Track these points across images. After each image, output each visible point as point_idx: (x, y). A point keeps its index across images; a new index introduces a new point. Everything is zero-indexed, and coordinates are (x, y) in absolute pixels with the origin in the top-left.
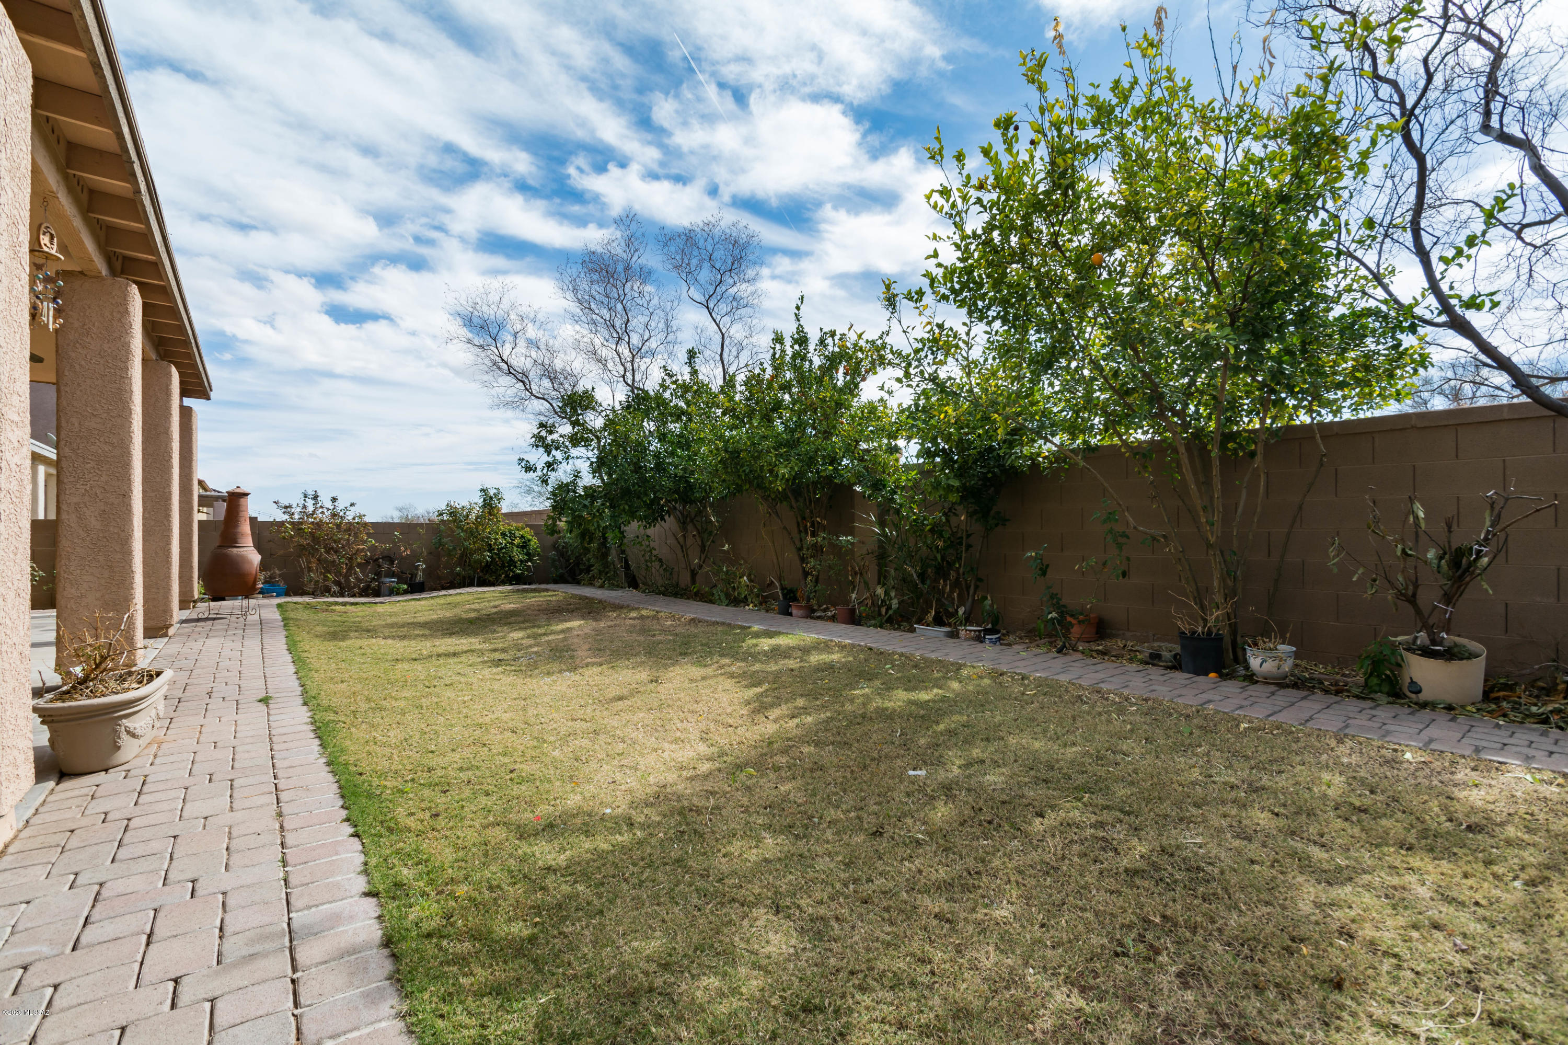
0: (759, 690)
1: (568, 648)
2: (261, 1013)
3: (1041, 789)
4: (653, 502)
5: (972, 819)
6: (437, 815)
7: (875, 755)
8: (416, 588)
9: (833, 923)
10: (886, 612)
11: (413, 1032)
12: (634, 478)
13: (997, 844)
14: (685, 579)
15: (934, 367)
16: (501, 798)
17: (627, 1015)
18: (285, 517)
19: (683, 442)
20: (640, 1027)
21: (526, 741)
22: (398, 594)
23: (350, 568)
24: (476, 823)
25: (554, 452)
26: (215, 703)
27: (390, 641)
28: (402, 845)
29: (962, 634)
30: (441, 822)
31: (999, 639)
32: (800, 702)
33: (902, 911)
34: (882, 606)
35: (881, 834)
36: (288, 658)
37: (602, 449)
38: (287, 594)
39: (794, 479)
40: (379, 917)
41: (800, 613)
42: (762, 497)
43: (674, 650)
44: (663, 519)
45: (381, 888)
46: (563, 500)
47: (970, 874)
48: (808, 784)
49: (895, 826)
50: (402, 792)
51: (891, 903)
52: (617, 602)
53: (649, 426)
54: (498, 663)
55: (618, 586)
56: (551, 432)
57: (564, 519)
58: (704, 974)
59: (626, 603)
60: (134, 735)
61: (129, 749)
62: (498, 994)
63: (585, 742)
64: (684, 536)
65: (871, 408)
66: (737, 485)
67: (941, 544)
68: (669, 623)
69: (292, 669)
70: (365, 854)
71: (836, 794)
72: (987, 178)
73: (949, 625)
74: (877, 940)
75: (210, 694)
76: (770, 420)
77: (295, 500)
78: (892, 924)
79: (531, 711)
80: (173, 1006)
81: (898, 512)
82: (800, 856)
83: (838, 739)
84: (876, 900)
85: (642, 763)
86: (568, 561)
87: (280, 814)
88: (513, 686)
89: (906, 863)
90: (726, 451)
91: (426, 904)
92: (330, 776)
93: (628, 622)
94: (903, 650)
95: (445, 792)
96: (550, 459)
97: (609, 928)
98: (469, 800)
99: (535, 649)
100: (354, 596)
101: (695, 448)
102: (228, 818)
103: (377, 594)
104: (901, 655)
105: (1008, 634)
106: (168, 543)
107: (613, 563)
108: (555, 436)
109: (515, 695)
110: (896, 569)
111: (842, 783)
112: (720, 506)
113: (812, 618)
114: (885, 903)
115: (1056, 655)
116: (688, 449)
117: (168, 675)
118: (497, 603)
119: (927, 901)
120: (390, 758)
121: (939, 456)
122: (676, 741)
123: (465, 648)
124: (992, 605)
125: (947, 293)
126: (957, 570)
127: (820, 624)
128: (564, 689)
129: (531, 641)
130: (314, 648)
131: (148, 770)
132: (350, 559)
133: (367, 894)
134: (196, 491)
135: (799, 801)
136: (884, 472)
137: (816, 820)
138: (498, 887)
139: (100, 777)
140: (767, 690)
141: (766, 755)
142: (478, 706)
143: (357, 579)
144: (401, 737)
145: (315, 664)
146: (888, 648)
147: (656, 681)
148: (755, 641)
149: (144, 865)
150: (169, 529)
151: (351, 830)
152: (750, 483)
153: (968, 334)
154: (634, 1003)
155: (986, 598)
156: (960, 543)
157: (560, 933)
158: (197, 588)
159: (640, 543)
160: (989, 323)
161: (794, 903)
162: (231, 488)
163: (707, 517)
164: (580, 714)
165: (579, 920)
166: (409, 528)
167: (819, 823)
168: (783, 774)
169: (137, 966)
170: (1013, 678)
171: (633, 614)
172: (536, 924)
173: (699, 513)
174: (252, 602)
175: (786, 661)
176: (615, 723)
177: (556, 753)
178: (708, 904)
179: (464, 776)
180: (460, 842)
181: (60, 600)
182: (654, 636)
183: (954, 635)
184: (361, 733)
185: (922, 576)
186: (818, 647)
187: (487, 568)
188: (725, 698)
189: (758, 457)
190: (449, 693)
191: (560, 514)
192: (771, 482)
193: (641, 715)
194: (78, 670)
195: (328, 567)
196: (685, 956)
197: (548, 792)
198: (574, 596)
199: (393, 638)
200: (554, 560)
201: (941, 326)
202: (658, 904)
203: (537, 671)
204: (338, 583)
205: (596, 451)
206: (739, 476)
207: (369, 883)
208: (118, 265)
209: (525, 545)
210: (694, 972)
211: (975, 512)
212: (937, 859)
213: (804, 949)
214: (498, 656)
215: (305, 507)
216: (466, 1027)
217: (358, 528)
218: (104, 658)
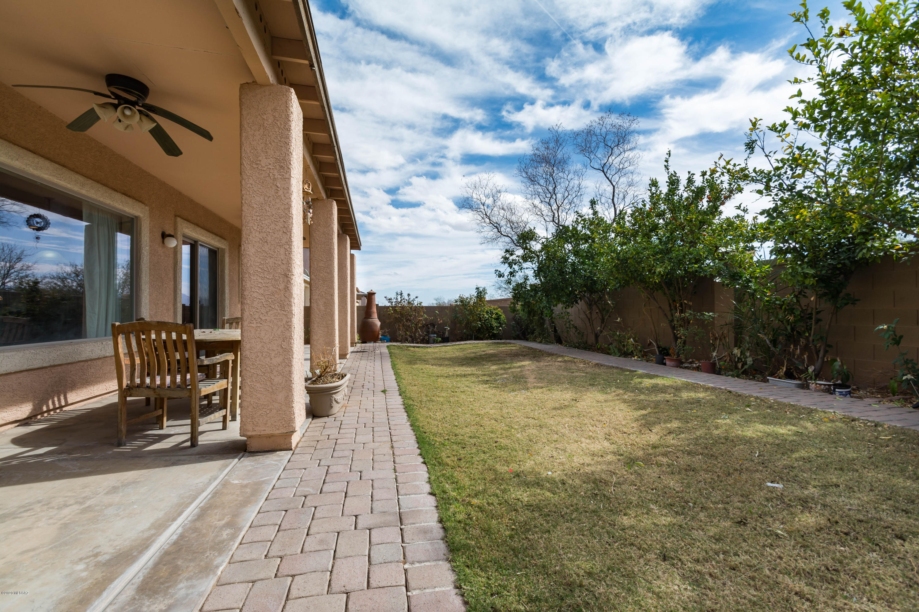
0: (644, 412)
1: (523, 377)
2: (388, 541)
3: (900, 517)
4: (570, 292)
5: (829, 528)
6: (460, 459)
7: (737, 467)
8: (445, 340)
9: (707, 577)
10: (742, 367)
11: (455, 571)
12: (560, 279)
13: (855, 552)
14: (591, 339)
15: (792, 180)
16: (491, 456)
17: (567, 596)
18: (389, 304)
19: (590, 255)
20: (575, 606)
21: (502, 426)
22: (437, 343)
23: (416, 329)
24: (479, 467)
25: (514, 266)
26: (365, 391)
27: (434, 367)
28: (444, 472)
29: (812, 386)
30: (462, 464)
31: (850, 393)
32: (675, 424)
33: (764, 582)
34: (738, 362)
35: (745, 524)
36: (392, 372)
37: (540, 263)
38: (391, 341)
39: (667, 275)
40: (436, 507)
41: (672, 363)
42: (644, 288)
43: (586, 382)
44: (577, 303)
45: (437, 492)
46: (519, 292)
47: (828, 569)
48: (684, 479)
49: (756, 521)
50: (443, 444)
51: (756, 574)
52: (550, 351)
53: (569, 247)
54: (486, 382)
55: (550, 342)
56: (512, 255)
57: (520, 303)
58: (615, 586)
59: (555, 352)
60: (337, 402)
61: (336, 408)
62: (495, 563)
63: (534, 431)
64: (591, 313)
65: (729, 222)
66: (626, 280)
67: (791, 318)
68: (582, 365)
69: (394, 377)
70: (429, 473)
71: (706, 489)
72: (848, 26)
73: (800, 379)
74: (745, 598)
75: (363, 386)
76: (650, 237)
77: (393, 296)
78: (756, 589)
79: (505, 411)
80: (355, 528)
81: (753, 295)
82: (680, 526)
83: (706, 452)
84: (743, 570)
85: (569, 448)
86: (521, 327)
87: (392, 447)
88: (495, 395)
89: (768, 549)
90: (618, 259)
91: (458, 505)
92: (412, 432)
93: (557, 363)
94: (759, 395)
95: (464, 448)
96: (512, 270)
97: (553, 542)
98: (475, 454)
99: (505, 376)
100: (418, 343)
101: (597, 258)
102: (372, 445)
103: (428, 342)
104: (757, 398)
105: (858, 389)
106: (347, 317)
107: (547, 329)
108: (514, 257)
109: (496, 400)
110: (750, 337)
111: (710, 483)
112: (613, 294)
113: (681, 367)
114: (750, 574)
115: (911, 409)
116: (593, 260)
117: (348, 376)
118: (485, 349)
119: (788, 580)
120: (438, 426)
121: (790, 253)
122: (590, 437)
123: (470, 373)
124: (842, 366)
125: (808, 122)
126: (807, 338)
127: (686, 371)
128: (522, 400)
129: (503, 372)
130: (403, 368)
131: (342, 418)
132: (416, 325)
133: (431, 494)
134: (356, 293)
135: (677, 489)
136: (740, 267)
137: (691, 504)
138: (492, 504)
139: (325, 419)
140: (650, 413)
141: (651, 454)
142: (477, 405)
143: (419, 334)
144: (442, 416)
145: (403, 376)
146: (745, 392)
147: (576, 400)
148: (640, 380)
149: (343, 461)
150: (347, 310)
151: (422, 460)
152: (635, 279)
153: (826, 152)
154: (571, 590)
155: (835, 360)
156: (811, 318)
157: (526, 538)
158: (356, 337)
159: (563, 318)
160: (848, 142)
161: (677, 557)
162: (369, 291)
163: (606, 301)
164: (531, 415)
165: (536, 533)
166: (441, 308)
167: (694, 507)
168: (664, 469)
169: (342, 506)
170: (865, 424)
171: (560, 359)
172: (513, 529)
173: (600, 298)
174: (377, 344)
175: (663, 395)
176: (552, 422)
177: (519, 435)
178: (615, 542)
179: (473, 441)
180: (472, 475)
181: (312, 341)
182: (573, 373)
183: (805, 386)
184: (424, 412)
185: (774, 342)
186: (688, 387)
187: (479, 330)
188: (620, 415)
189: (640, 263)
190: (463, 396)
191: (517, 301)
192: (650, 278)
193: (567, 419)
194: (318, 372)
195: (407, 328)
196: (602, 571)
197: (515, 456)
198: (525, 347)
199: (435, 365)
200: (514, 327)
201: (801, 149)
202: (583, 535)
203: (506, 389)
204: (411, 337)
205: (537, 264)
206: (627, 275)
207: (431, 488)
208: (329, 193)
209: (498, 318)
210: (608, 583)
211: (825, 294)
212: (796, 552)
213: (686, 589)
214: (486, 378)
215: (397, 299)
216: (480, 576)
217: (419, 309)
218: (327, 367)
